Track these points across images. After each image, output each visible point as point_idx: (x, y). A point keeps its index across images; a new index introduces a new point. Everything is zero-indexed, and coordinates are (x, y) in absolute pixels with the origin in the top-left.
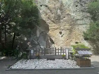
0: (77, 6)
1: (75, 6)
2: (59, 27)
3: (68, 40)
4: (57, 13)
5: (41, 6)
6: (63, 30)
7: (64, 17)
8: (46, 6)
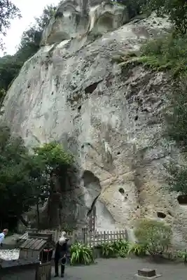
0: (136, 118)
1: (133, 120)
2: (115, 178)
3: (138, 207)
4: (104, 149)
5: (83, 147)
6: (123, 183)
7: (119, 153)
8: (89, 144)
